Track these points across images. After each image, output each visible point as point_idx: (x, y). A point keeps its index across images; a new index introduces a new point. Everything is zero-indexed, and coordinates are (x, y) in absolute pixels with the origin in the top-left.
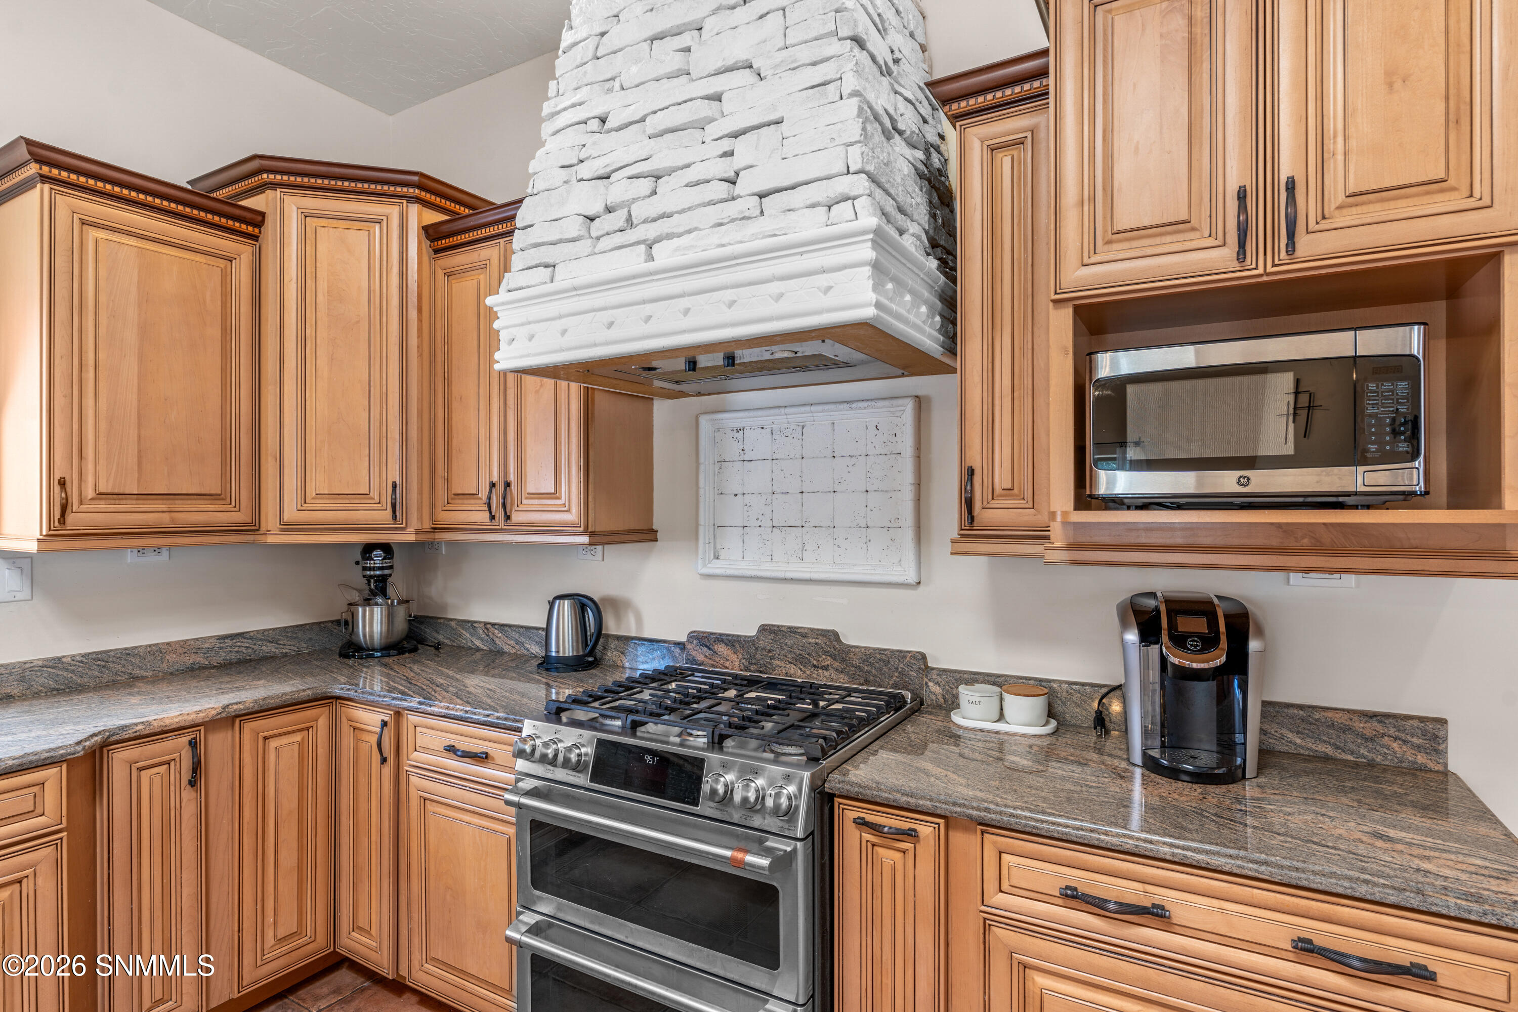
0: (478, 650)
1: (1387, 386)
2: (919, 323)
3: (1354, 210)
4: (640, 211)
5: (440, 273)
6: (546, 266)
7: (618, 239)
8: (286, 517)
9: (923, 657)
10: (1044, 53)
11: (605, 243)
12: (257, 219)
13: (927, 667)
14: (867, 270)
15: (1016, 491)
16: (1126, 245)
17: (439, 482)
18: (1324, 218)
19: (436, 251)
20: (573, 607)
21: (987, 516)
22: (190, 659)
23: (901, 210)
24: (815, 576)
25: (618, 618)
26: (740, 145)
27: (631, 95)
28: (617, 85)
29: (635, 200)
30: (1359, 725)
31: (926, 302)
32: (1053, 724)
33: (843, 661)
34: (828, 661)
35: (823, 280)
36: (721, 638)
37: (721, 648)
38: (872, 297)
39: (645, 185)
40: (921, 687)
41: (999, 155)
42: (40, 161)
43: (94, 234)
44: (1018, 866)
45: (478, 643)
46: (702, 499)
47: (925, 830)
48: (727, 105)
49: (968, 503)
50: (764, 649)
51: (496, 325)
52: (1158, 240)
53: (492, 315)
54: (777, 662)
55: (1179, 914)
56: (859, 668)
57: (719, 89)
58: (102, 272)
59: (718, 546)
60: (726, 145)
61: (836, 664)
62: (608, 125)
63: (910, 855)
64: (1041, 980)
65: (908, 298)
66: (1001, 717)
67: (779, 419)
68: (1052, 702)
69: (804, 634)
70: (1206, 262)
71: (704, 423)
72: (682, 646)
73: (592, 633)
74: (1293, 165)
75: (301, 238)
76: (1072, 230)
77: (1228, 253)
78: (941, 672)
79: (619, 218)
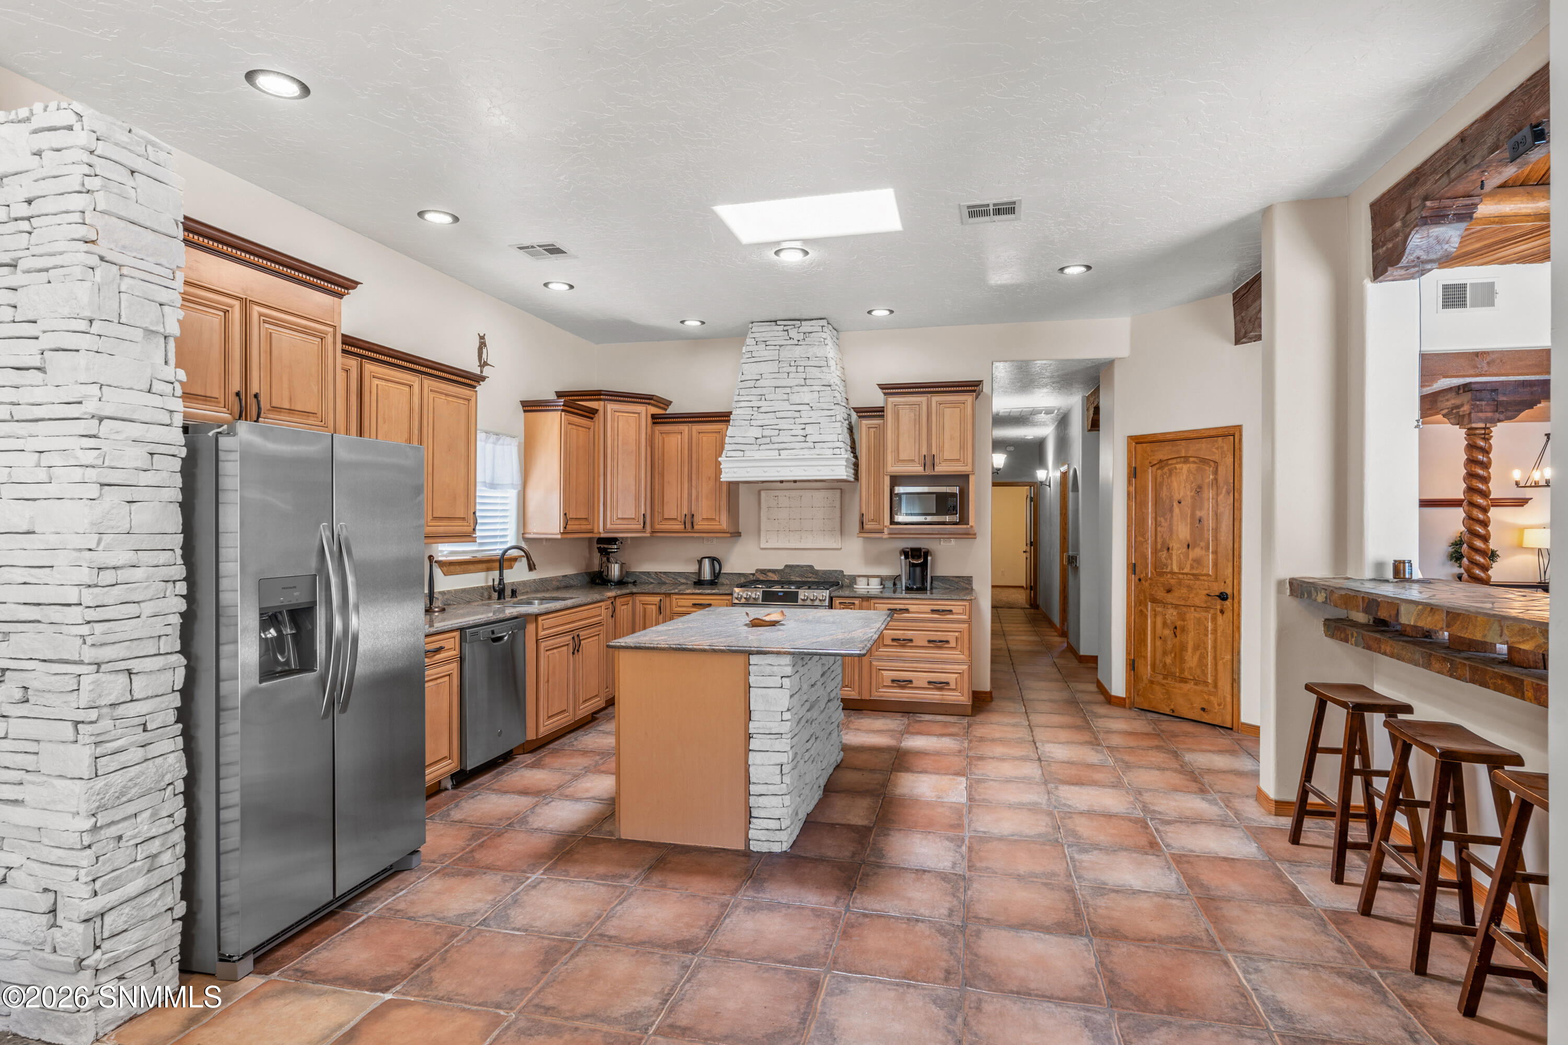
0: (652, 583)
1: (952, 499)
3: (945, 462)
4: (773, 440)
5: (657, 430)
6: (739, 451)
7: (768, 447)
8: (607, 527)
10: (882, 409)
11: (762, 447)
12: (594, 412)
13: (845, 575)
14: (845, 468)
15: (875, 519)
16: (902, 463)
17: (657, 514)
18: (940, 463)
19: (654, 423)
20: (710, 561)
21: (866, 527)
24: (807, 547)
25: (726, 567)
26: (808, 427)
27: (769, 403)
28: (763, 399)
29: (773, 436)
30: (953, 578)
31: (853, 471)
32: (882, 586)
33: (816, 574)
34: (811, 575)
35: (833, 468)
36: (770, 571)
37: (770, 574)
38: (846, 474)
39: (776, 432)
40: (844, 581)
41: (870, 429)
42: (564, 405)
43: (569, 427)
44: (878, 606)
45: (652, 581)
46: (761, 521)
47: (857, 602)
48: (803, 414)
49: (862, 523)
50: (787, 573)
51: (721, 467)
52: (908, 463)
53: (720, 464)
54: (792, 577)
55: (911, 610)
56: (822, 576)
57: (800, 410)
58: (571, 440)
59: (768, 538)
60: (803, 426)
61: (814, 576)
63: (854, 608)
66: (868, 585)
67: (792, 493)
68: (883, 580)
69: (802, 567)
70: (918, 469)
71: (763, 493)
72: (753, 575)
73: (717, 571)
74: (934, 452)
75: (613, 420)
76: (890, 458)
77: (921, 469)
78: (849, 576)
79: (768, 440)
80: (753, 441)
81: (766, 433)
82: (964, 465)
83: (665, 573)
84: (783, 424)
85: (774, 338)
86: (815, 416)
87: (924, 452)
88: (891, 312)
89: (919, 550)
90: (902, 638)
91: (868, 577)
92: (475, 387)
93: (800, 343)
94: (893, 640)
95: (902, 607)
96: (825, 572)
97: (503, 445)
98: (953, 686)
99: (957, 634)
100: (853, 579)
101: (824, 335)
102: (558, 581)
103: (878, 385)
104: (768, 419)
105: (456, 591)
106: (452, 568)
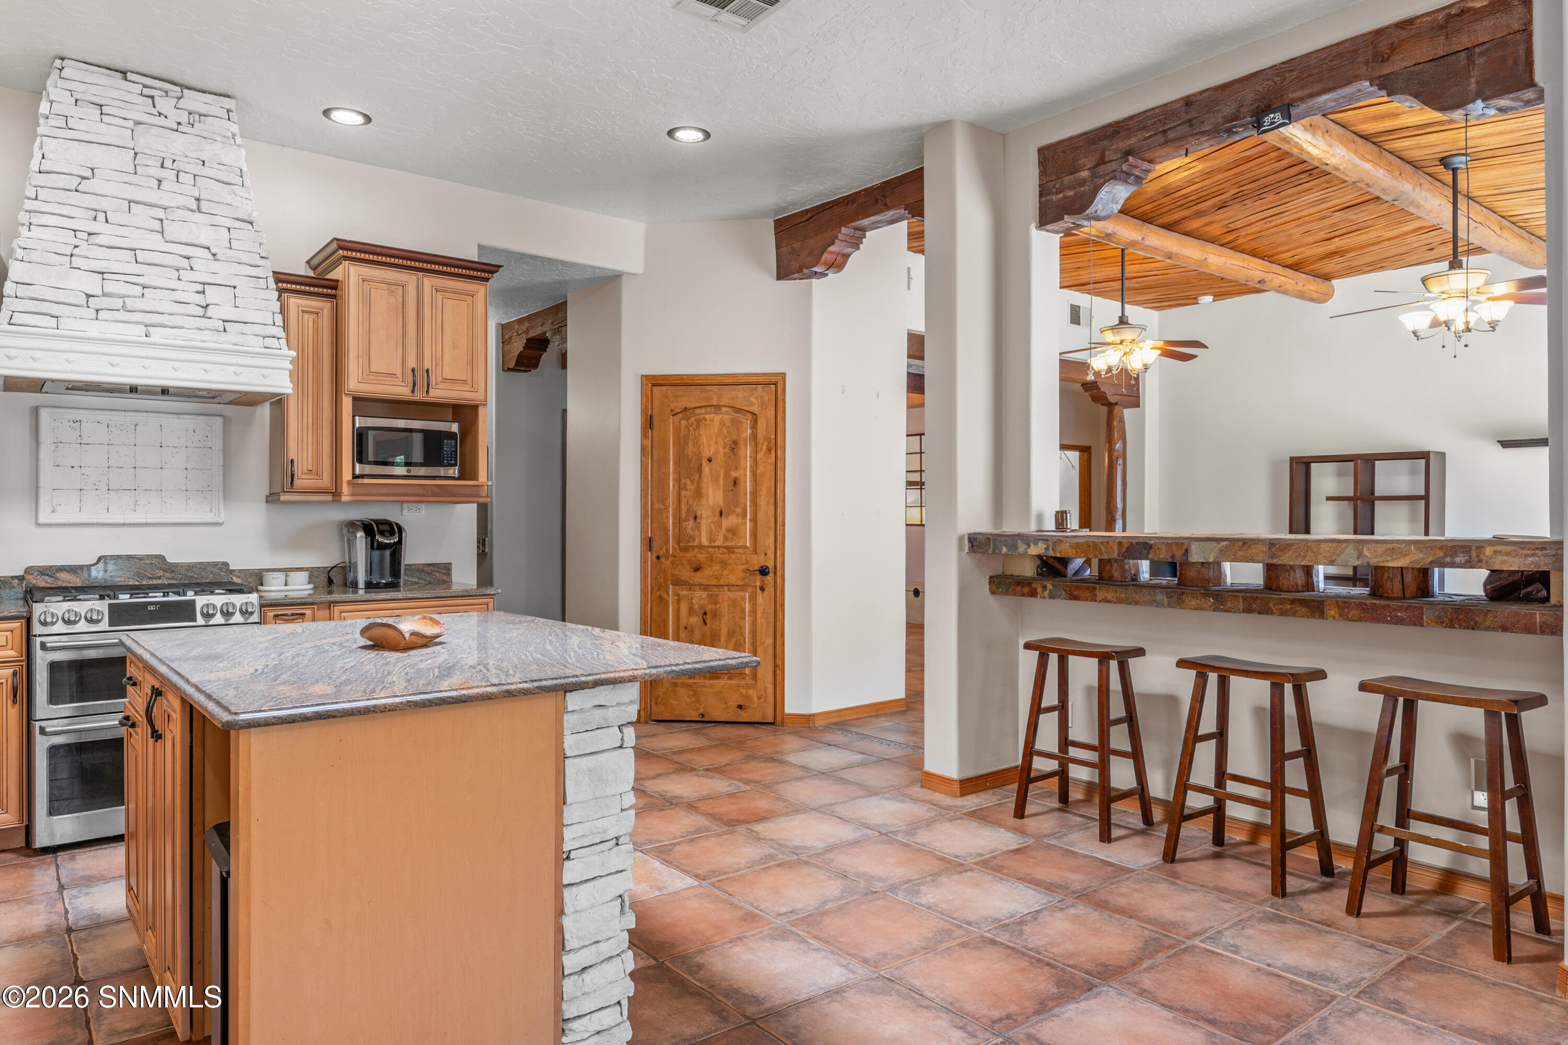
1: (449, 441)
3: (445, 384)
4: (132, 303)
6: (49, 315)
7: (117, 315)
9: (227, 564)
11: (105, 314)
13: (229, 568)
14: (288, 373)
15: (314, 471)
16: (374, 378)
18: (438, 384)
21: (297, 482)
24: (149, 521)
26: (207, 290)
27: (117, 230)
28: (102, 218)
29: (128, 296)
30: (426, 569)
32: (312, 585)
33: (171, 572)
34: (161, 573)
37: (66, 575)
38: (284, 384)
39: (137, 289)
40: (227, 579)
41: (306, 316)
46: (42, 468)
47: (309, 612)
48: (195, 264)
49: (292, 477)
52: (386, 380)
54: (117, 579)
56: (185, 575)
57: (191, 255)
59: (56, 504)
60: (200, 288)
61: (167, 575)
62: (97, 240)
66: (287, 584)
67: (116, 418)
69: (141, 558)
70: (401, 391)
71: (44, 414)
72: (21, 578)
74: (428, 364)
76: (354, 367)
77: (408, 390)
78: (240, 571)
79: (118, 303)
80: (82, 300)
81: (110, 287)
82: (472, 389)
84: (152, 276)
85: (121, 104)
86: (224, 272)
87: (412, 363)
88: (368, 119)
89: (387, 522)
91: (285, 570)
93: (181, 128)
96: (190, 567)
100: (256, 575)
101: (232, 128)
104: (119, 262)
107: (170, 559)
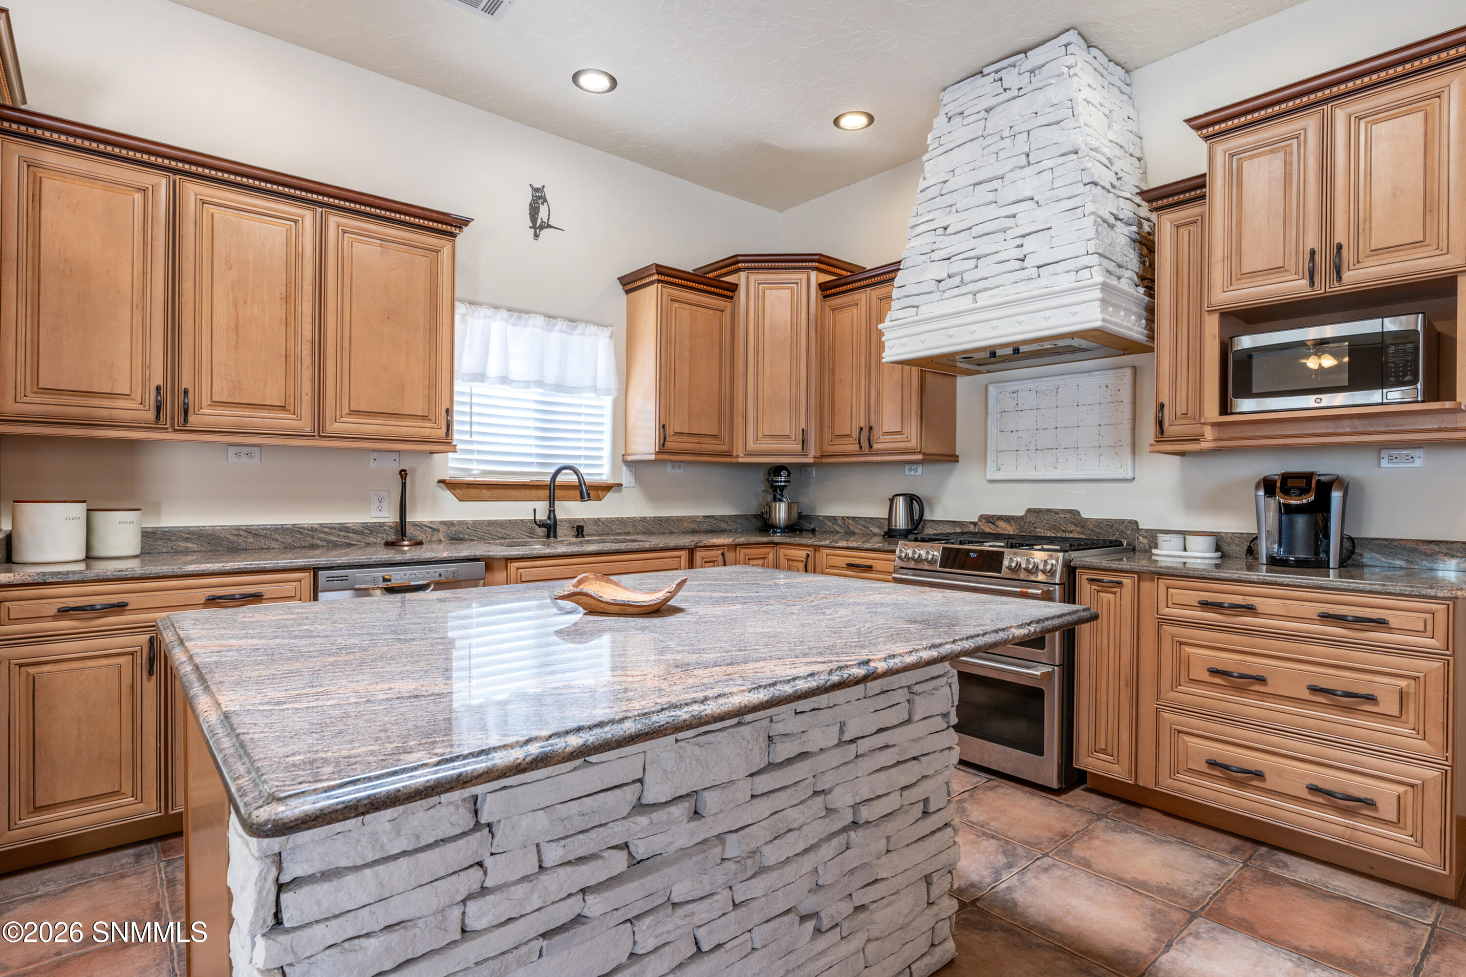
0: (838, 532)
1: (1402, 346)
2: (1130, 325)
3: (1375, 258)
4: (967, 277)
5: (827, 309)
6: (913, 307)
7: (956, 291)
8: (748, 448)
9: (1136, 522)
10: (1204, 175)
11: (948, 294)
12: (734, 287)
13: (1138, 528)
14: (1098, 303)
15: (1190, 414)
16: (1249, 280)
17: (826, 429)
18: (1358, 262)
19: (825, 297)
20: (905, 500)
21: (1171, 429)
22: (693, 526)
23: (1120, 266)
24: (1064, 477)
25: (932, 510)
26: (1026, 241)
27: (963, 215)
28: (954, 210)
29: (965, 271)
31: (1135, 313)
32: (1219, 554)
33: (1083, 527)
34: (1073, 527)
35: (1074, 309)
36: (1001, 518)
37: (1001, 524)
39: (973, 262)
40: (1134, 540)
41: (1181, 230)
42: (659, 273)
43: (676, 305)
44: (1177, 594)
45: (838, 529)
46: (989, 435)
47: (1127, 581)
48: (1019, 220)
49: (1160, 423)
50: (1030, 522)
51: (883, 339)
52: (1266, 277)
53: (880, 334)
54: (1038, 530)
55: (1263, 609)
56: (1093, 531)
57: (1014, 212)
58: (678, 324)
59: (999, 463)
60: (1019, 241)
61: (1078, 529)
62: (948, 231)
63: (1118, 594)
64: (1189, 650)
65: (1122, 313)
66: (1185, 550)
67: (1042, 384)
68: (1220, 544)
69: (1057, 512)
70: (1294, 286)
71: (992, 389)
72: (975, 524)
73: (916, 517)
74: (1340, 236)
75: (757, 297)
76: (1218, 274)
77: (1305, 282)
78: (1147, 531)
79: (956, 280)
80: (933, 286)
81: (956, 266)
82: (1438, 252)
83: (854, 519)
84: (984, 246)
85: (976, 101)
86: (1044, 216)
87: (1312, 241)
89: (1308, 476)
90: (1236, 670)
91: (1184, 533)
92: (454, 235)
93: (1022, 92)
94: (1214, 672)
95: (1238, 600)
96: (1099, 523)
97: (583, 334)
98: (1388, 811)
99: (1403, 683)
100: (1153, 537)
101: (1070, 60)
102: (695, 522)
103: (1188, 121)
104: (962, 243)
105: (475, 523)
106: (473, 492)
107: (1084, 515)
